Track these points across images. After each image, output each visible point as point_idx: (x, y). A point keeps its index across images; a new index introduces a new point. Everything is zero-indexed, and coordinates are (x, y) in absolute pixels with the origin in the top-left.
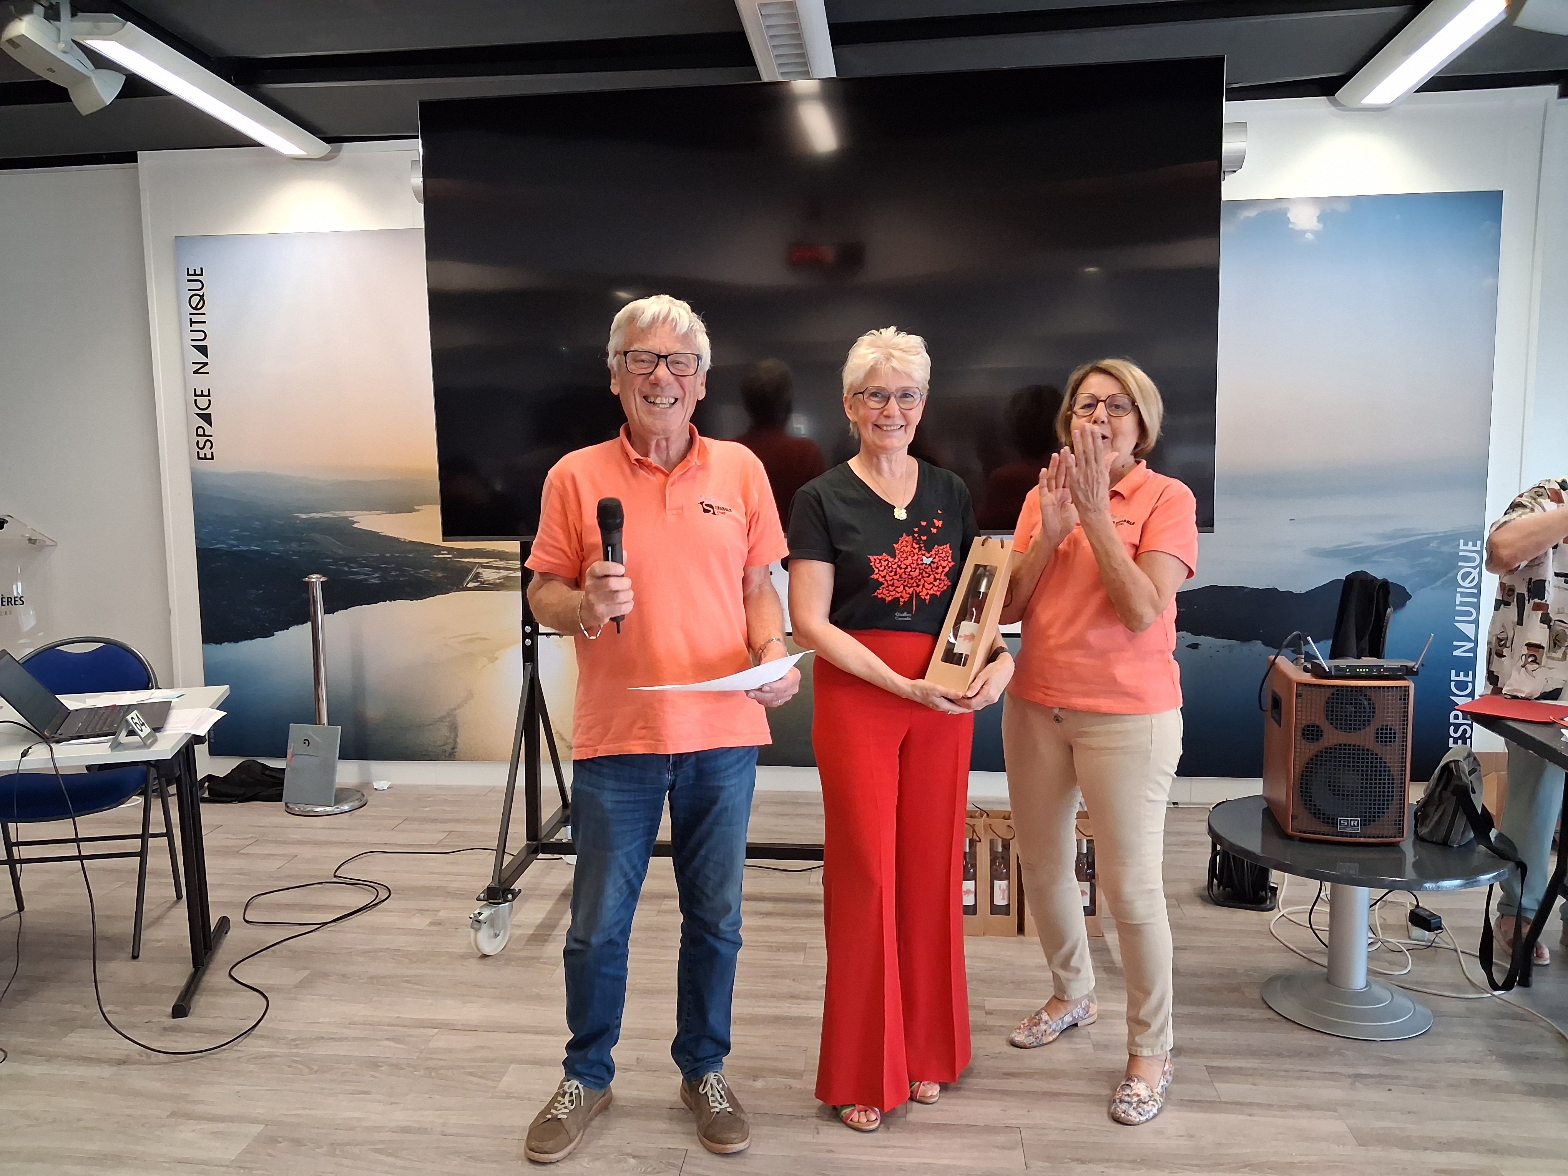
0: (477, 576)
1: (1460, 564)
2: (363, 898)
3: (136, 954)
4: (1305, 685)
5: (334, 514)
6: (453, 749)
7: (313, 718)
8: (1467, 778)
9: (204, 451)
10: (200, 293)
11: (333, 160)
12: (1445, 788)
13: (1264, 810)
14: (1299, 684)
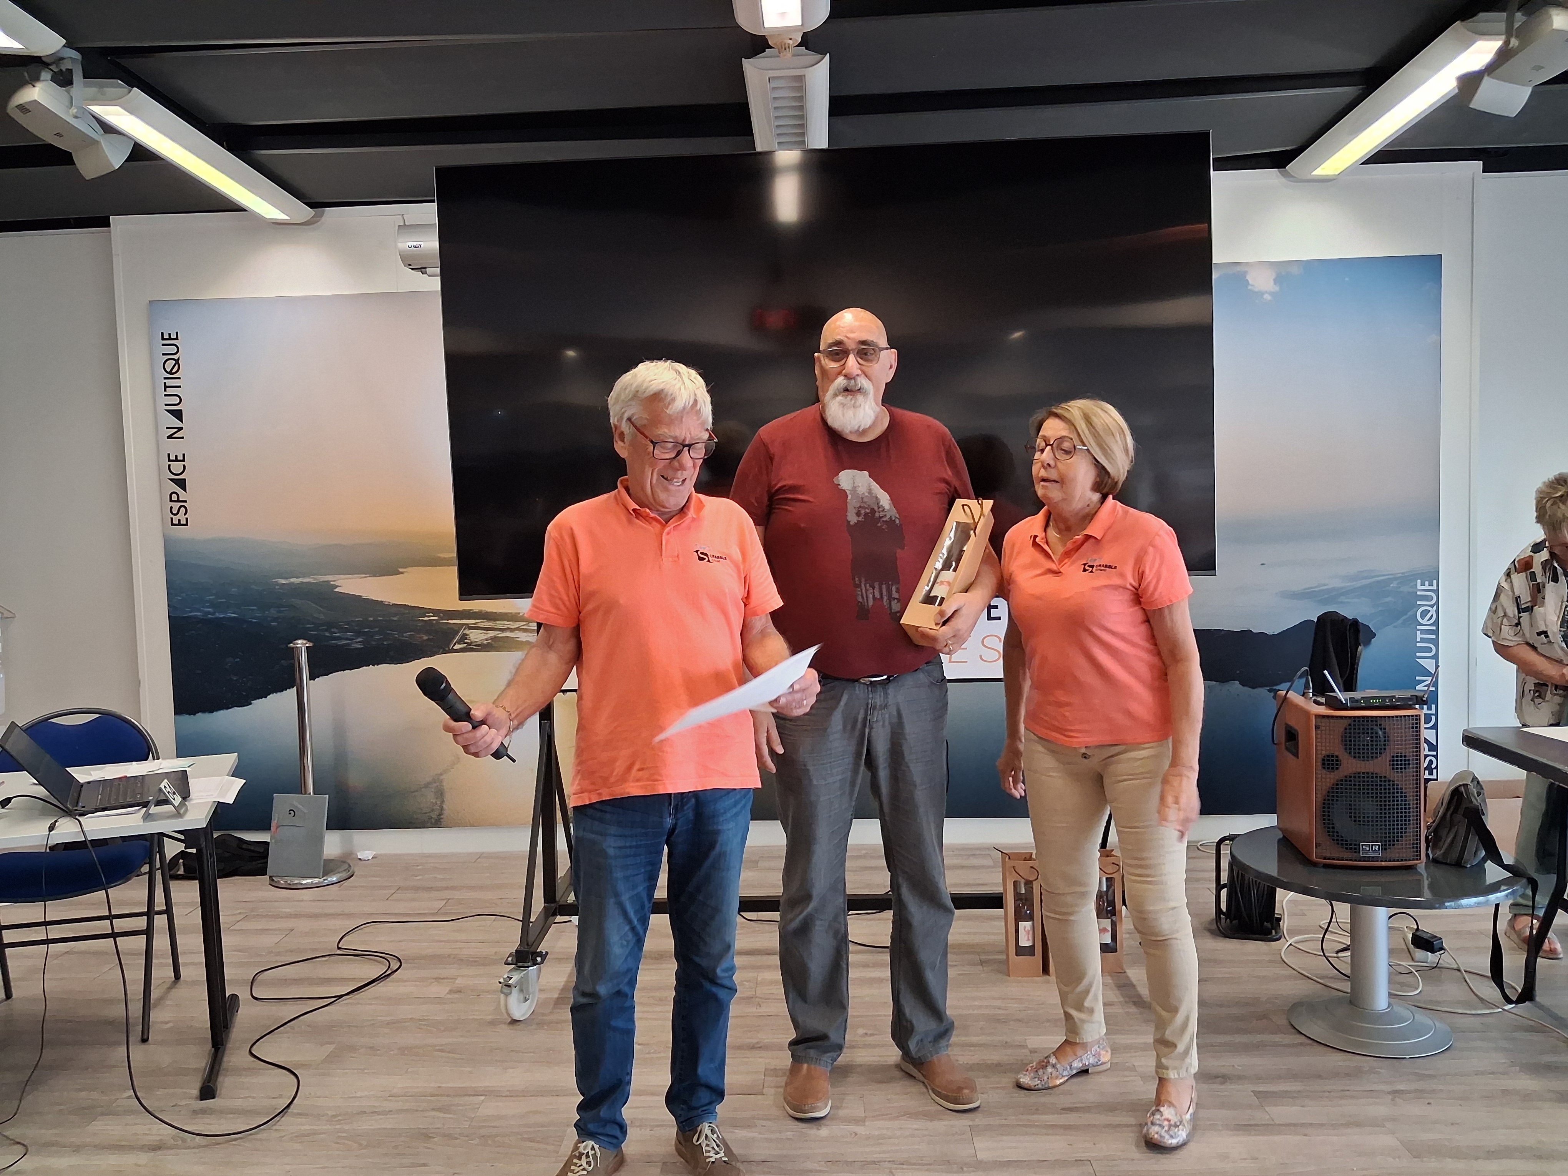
0: (464, 637)
1: (1419, 603)
2: (375, 970)
3: (145, 1037)
4: (1324, 717)
5: (315, 579)
6: (440, 815)
7: (299, 788)
8: (1477, 800)
9: (178, 517)
10: (176, 357)
11: (316, 225)
12: (1455, 811)
13: (1279, 841)
14: (1318, 716)
